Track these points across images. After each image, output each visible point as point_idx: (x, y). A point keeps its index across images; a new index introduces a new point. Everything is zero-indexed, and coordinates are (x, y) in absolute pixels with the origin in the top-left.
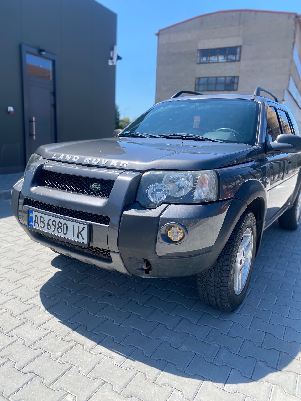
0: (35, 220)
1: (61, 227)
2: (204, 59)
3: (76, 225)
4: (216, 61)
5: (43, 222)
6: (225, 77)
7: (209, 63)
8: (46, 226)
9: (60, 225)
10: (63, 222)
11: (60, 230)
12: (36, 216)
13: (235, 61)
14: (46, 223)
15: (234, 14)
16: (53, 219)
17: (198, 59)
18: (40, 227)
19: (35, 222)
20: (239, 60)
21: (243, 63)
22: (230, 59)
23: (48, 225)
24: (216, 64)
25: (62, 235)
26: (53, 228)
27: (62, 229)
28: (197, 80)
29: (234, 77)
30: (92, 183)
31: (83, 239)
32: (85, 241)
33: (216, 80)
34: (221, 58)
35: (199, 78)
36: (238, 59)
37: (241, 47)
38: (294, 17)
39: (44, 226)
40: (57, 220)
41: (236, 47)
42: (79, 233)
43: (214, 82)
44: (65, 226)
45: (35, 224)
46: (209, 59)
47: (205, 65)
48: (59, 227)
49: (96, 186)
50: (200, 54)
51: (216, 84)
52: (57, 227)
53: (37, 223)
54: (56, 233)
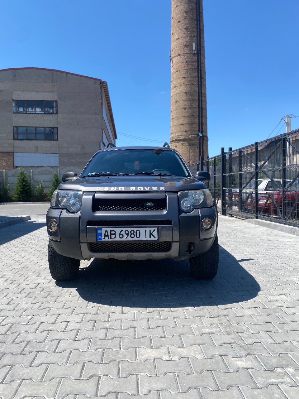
0: (105, 234)
1: (133, 234)
2: (21, 109)
3: (148, 229)
4: (34, 112)
5: (115, 234)
6: (45, 128)
7: (27, 113)
8: (118, 236)
9: (132, 232)
10: (135, 229)
11: (133, 236)
12: (106, 231)
13: (52, 114)
14: (117, 234)
15: (46, 72)
16: (124, 229)
17: (14, 108)
18: (111, 238)
19: (105, 236)
20: (57, 113)
21: (60, 116)
22: (47, 112)
23: (120, 234)
24: (33, 115)
25: (135, 239)
26: (125, 236)
27: (135, 235)
28: (15, 129)
29: (53, 128)
30: (145, 202)
31: (155, 237)
32: (156, 238)
33: (36, 129)
34: (38, 110)
35: (17, 127)
36: (55, 112)
37: (56, 101)
38: (99, 82)
39: (116, 237)
40: (129, 229)
41: (53, 102)
42: (151, 234)
43: (34, 132)
44: (138, 232)
45: (104, 237)
46: (26, 110)
47: (22, 115)
48: (131, 234)
49: (149, 204)
50: (16, 104)
51: (36, 133)
52: (130, 234)
53: (108, 236)
54: (129, 239)
